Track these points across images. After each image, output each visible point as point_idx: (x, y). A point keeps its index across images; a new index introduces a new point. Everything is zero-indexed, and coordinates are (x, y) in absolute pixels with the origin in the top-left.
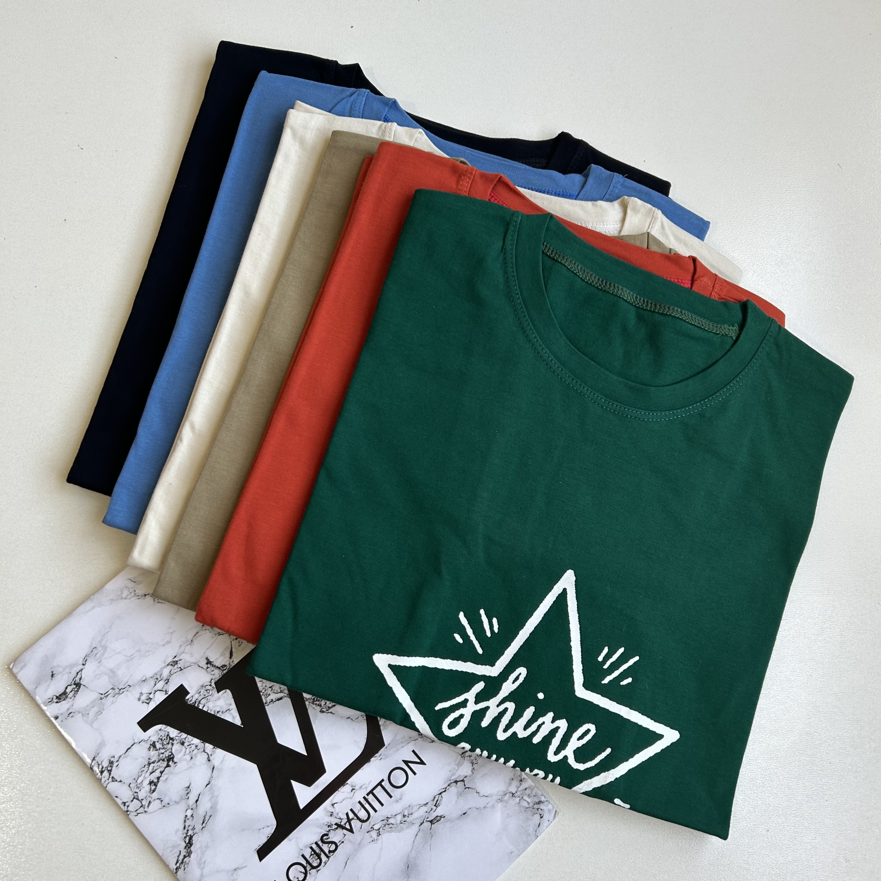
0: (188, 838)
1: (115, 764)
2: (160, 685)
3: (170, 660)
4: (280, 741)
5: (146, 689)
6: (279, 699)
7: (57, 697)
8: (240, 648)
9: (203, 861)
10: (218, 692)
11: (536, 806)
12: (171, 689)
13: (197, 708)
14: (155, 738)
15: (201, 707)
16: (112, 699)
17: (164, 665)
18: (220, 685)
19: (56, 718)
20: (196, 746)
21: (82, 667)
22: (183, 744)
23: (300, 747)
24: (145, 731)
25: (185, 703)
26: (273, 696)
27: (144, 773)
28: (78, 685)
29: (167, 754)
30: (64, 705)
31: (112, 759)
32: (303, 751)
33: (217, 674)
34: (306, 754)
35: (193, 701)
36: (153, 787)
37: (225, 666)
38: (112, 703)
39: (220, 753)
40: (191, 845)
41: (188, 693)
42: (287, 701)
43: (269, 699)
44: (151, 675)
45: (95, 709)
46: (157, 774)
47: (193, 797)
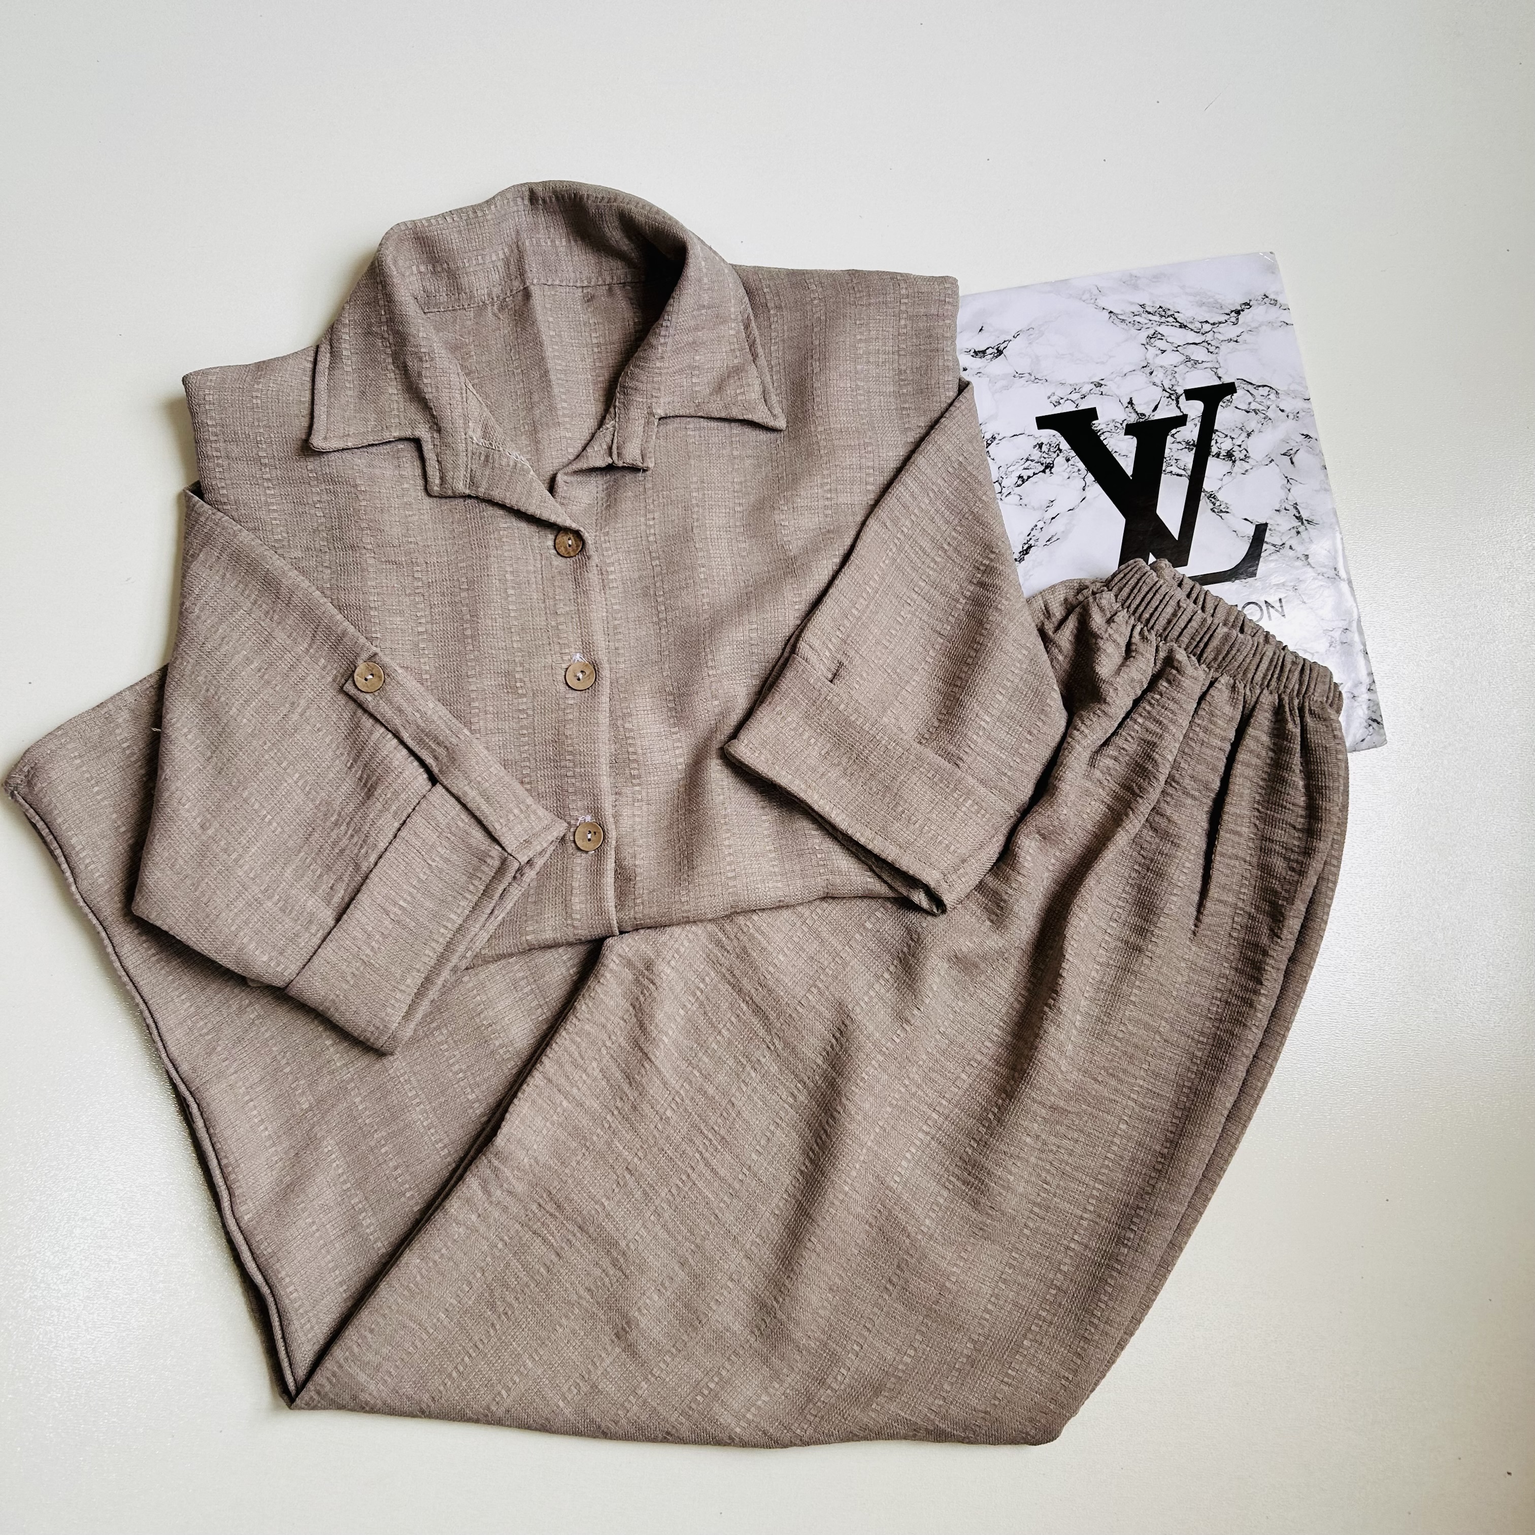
0: (1027, 546)
1: (996, 441)
2: (1075, 396)
3: (1097, 379)
4: (1159, 512)
5: (1061, 392)
6: (1178, 475)
7: (975, 352)
8: (1167, 408)
9: (1030, 573)
10: (1126, 434)
11: (1371, 722)
12: (1084, 406)
13: (1099, 437)
14: (1045, 441)
15: (1102, 438)
16: (1024, 382)
17: (1087, 380)
18: (1130, 430)
19: (965, 369)
20: (1079, 470)
21: (1011, 338)
22: (1068, 460)
23: (1174, 527)
24: (1040, 427)
25: (1090, 426)
26: (1174, 469)
27: (1018, 465)
28: (1000, 352)
29: (1048, 461)
30: (978, 362)
31: (996, 435)
32: (1176, 535)
33: (1133, 419)
34: (1177, 538)
35: (1098, 428)
36: (1020, 482)
37: (1144, 415)
38: (1023, 386)
39: (1097, 487)
40: (1027, 553)
41: (1097, 418)
42: (1186, 482)
43: (1169, 469)
44: (1072, 383)
45: (1004, 383)
46: (1030, 473)
47: (1052, 512)
